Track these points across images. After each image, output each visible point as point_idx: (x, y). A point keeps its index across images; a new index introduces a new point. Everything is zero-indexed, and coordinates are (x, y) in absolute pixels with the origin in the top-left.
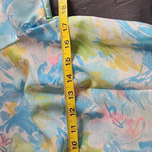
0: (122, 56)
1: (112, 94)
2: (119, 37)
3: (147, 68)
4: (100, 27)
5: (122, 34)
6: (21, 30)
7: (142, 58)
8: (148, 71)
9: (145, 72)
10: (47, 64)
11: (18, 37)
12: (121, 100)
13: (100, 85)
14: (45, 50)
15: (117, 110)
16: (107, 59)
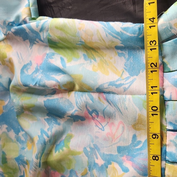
0: (105, 60)
1: (93, 98)
2: (103, 40)
3: (128, 73)
4: (83, 30)
5: (106, 36)
6: (6, 28)
7: (124, 63)
8: (128, 77)
9: (125, 77)
10: (32, 64)
11: (4, 35)
12: (102, 103)
13: (82, 88)
14: (31, 49)
15: (99, 113)
16: (91, 62)
